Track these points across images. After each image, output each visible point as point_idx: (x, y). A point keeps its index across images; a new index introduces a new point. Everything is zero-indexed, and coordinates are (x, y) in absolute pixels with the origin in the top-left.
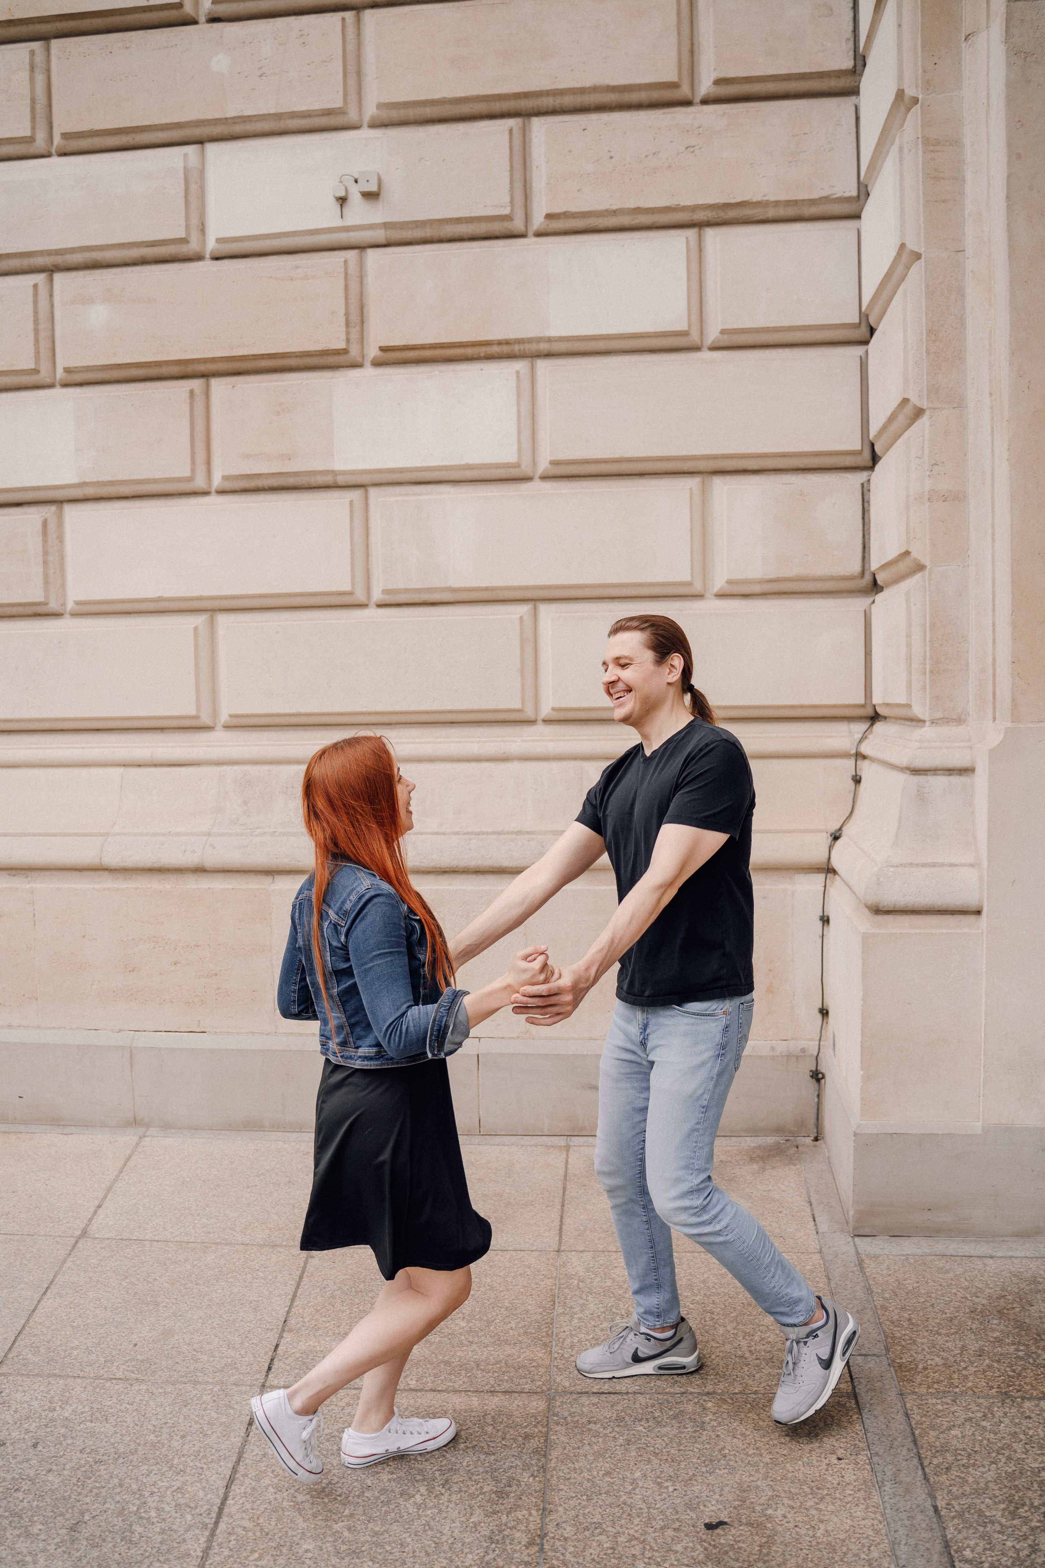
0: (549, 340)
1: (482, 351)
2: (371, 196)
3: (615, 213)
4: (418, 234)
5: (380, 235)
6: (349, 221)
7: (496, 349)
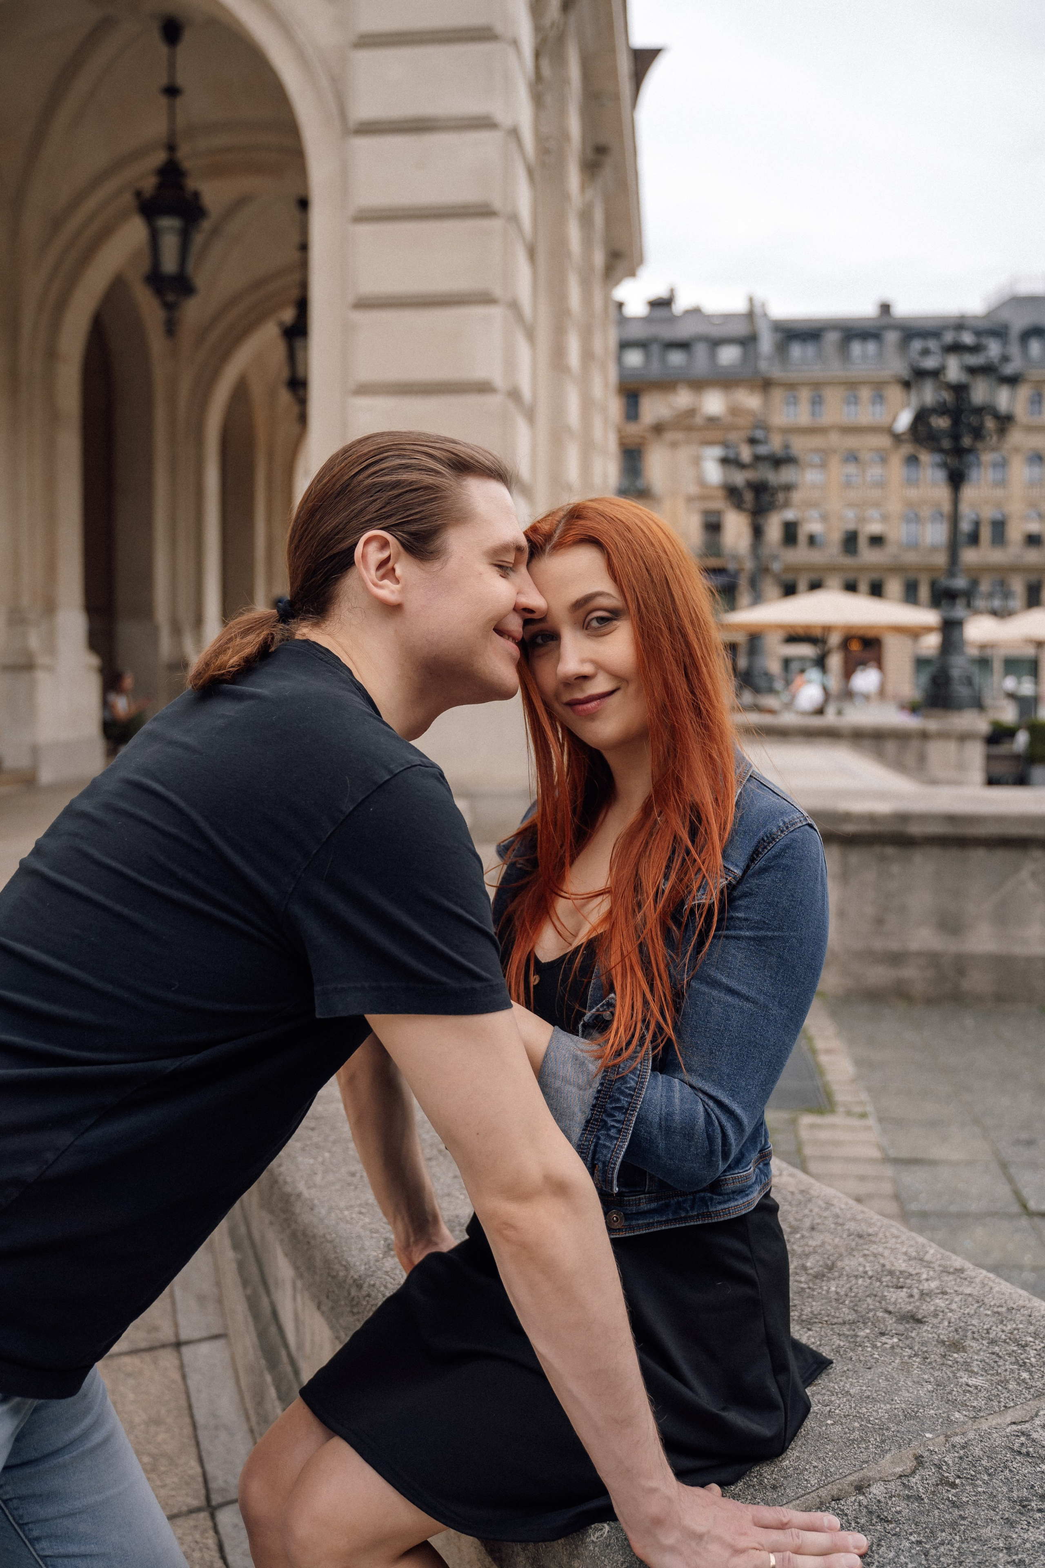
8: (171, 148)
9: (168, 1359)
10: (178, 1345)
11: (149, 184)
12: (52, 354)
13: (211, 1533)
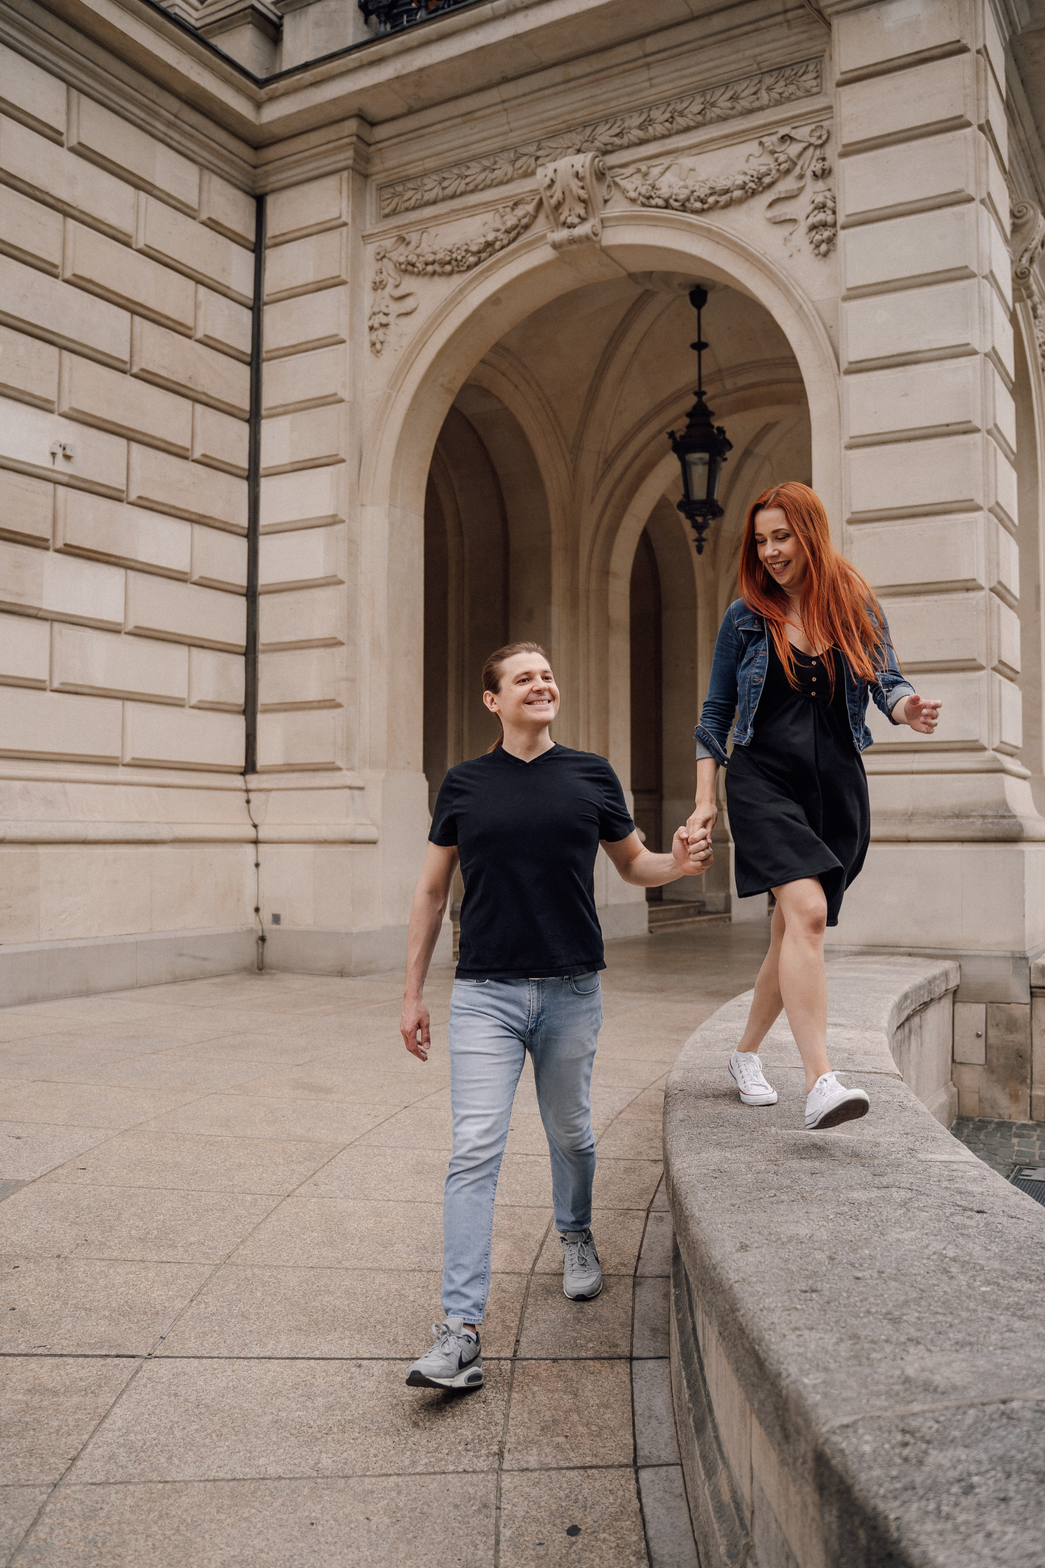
0: (136, 561)
1: (106, 558)
2: (67, 457)
3: (163, 504)
4: (83, 485)
5: (65, 479)
6: (56, 468)
7: (113, 559)
8: (700, 394)
9: (622, 1368)
10: (631, 1359)
11: (681, 426)
12: (605, 572)
13: (634, 1482)
